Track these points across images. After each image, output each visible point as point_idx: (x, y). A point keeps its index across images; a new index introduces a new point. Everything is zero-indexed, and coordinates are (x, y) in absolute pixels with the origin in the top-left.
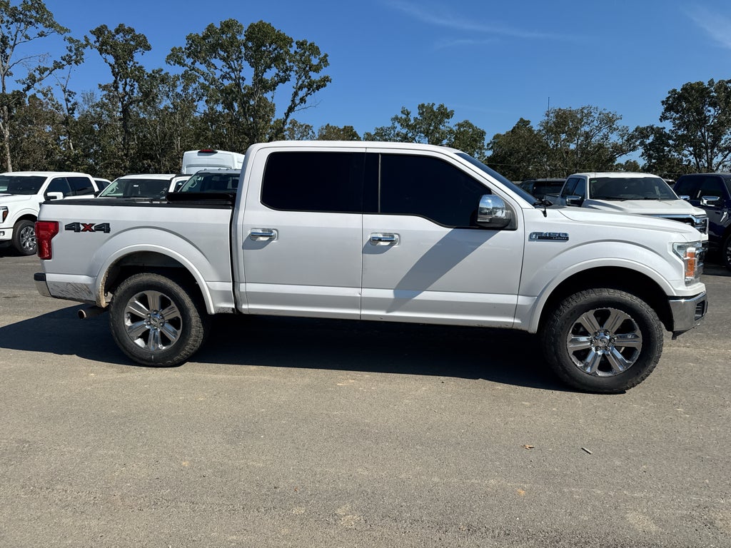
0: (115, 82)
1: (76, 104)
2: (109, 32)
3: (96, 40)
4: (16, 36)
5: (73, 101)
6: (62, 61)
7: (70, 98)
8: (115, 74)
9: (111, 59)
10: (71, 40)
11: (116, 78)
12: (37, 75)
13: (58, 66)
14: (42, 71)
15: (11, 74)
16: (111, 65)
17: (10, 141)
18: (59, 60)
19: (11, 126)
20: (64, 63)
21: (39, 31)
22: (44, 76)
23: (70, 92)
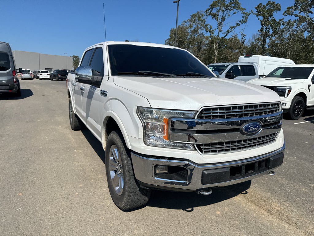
0: (262, 28)
1: (245, 40)
2: (264, 6)
3: (256, 11)
4: (225, 16)
5: (244, 39)
6: (239, 23)
7: (243, 38)
8: (262, 24)
9: (261, 18)
10: (244, 13)
11: (262, 26)
12: (230, 30)
13: (238, 25)
14: (232, 28)
15: (222, 31)
16: (260, 21)
17: (217, 56)
18: (238, 22)
19: (219, 51)
20: (240, 23)
21: (234, 12)
22: (232, 30)
23: (244, 35)
